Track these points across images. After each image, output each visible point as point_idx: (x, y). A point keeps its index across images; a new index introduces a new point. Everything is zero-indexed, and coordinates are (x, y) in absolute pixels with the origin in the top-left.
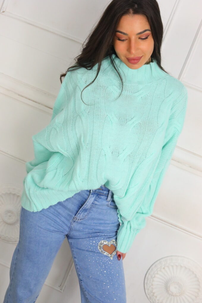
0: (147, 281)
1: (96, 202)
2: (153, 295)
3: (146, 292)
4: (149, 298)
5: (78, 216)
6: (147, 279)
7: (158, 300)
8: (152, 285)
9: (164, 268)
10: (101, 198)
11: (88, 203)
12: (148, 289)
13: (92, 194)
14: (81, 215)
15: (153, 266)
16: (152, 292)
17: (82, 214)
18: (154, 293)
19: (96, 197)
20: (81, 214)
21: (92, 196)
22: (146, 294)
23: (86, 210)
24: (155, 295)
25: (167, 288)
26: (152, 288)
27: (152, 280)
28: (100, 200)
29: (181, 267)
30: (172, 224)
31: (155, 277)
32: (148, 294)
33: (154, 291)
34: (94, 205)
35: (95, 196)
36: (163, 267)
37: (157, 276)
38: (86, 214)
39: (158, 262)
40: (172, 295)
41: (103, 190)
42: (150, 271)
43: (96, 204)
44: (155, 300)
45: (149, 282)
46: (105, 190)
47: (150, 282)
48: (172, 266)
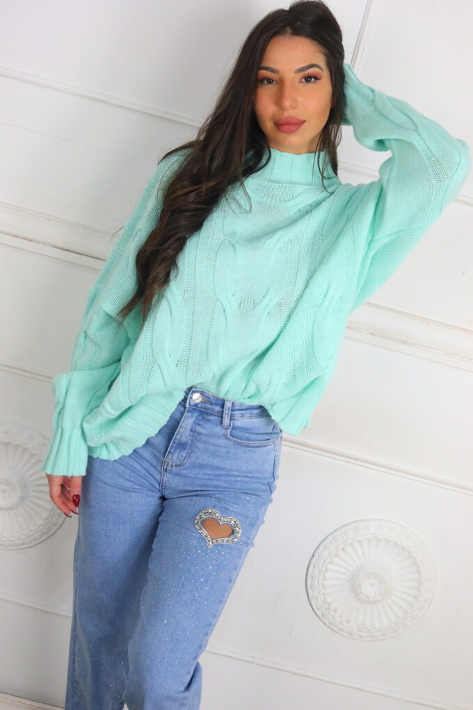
0: (312, 581)
1: (199, 429)
2: (329, 608)
3: (314, 605)
4: (320, 616)
5: (170, 457)
6: (312, 576)
7: (340, 617)
8: (323, 588)
9: (344, 549)
10: (208, 421)
11: (182, 430)
12: (317, 598)
13: (189, 411)
14: (175, 457)
15: (321, 549)
16: (325, 602)
17: (176, 454)
18: (329, 604)
19: (197, 418)
20: (174, 453)
21: (189, 414)
22: (313, 609)
23: (182, 446)
24: (332, 607)
25: (354, 588)
26: (324, 594)
27: (322, 577)
28: (208, 425)
29: (378, 540)
30: (347, 457)
31: (326, 570)
32: (318, 609)
33: (328, 601)
34: (195, 434)
35: (196, 415)
36: (341, 547)
37: (331, 567)
38: (184, 454)
39: (330, 538)
40: (367, 602)
41: (211, 404)
42: (314, 559)
43: (200, 434)
44: (334, 618)
45: (316, 584)
46: (216, 405)
47: (318, 583)
48: (359, 542)
